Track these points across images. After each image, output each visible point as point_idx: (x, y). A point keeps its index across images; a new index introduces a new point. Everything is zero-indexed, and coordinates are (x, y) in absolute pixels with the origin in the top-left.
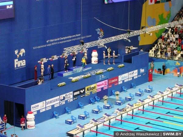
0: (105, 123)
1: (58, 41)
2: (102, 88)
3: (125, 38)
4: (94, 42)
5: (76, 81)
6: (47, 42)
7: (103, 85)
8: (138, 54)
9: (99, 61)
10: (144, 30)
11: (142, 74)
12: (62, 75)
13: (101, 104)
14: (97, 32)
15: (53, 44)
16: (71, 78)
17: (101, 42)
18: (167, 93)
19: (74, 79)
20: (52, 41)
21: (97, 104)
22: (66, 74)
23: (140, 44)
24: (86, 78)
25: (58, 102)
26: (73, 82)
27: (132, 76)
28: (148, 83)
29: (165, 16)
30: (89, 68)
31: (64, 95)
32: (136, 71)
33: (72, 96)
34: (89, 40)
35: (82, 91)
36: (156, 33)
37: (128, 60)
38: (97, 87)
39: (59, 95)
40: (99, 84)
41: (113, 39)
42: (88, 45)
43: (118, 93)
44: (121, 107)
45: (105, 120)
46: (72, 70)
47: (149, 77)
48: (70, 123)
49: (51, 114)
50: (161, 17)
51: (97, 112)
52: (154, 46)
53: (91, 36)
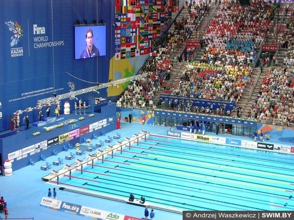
0: (78, 168)
1: (33, 94)
2: (74, 137)
3: (94, 90)
4: (66, 94)
5: (50, 130)
6: (22, 95)
7: (75, 133)
8: (106, 104)
9: (71, 112)
10: (111, 82)
11: (111, 123)
12: (36, 125)
13: (74, 151)
14: (68, 85)
15: (28, 97)
16: (45, 128)
17: (73, 94)
18: (133, 139)
19: (48, 129)
20: (26, 94)
21: (70, 151)
22: (40, 124)
23: (108, 96)
24: (59, 127)
25: (34, 150)
26: (47, 131)
27: (101, 124)
28: (116, 131)
30: (62, 119)
31: (39, 144)
32: (105, 120)
33: (46, 145)
34: (61, 93)
35: (56, 140)
36: (122, 85)
37: (98, 110)
38: (70, 135)
39: (34, 143)
40: (71, 132)
41: (84, 91)
42: (60, 97)
43: (89, 140)
44: (91, 153)
45: (78, 165)
46: (46, 120)
47: (117, 125)
48: (45, 169)
49: (27, 161)
50: (127, 71)
51: (70, 159)
52: (121, 97)
53: (63, 89)
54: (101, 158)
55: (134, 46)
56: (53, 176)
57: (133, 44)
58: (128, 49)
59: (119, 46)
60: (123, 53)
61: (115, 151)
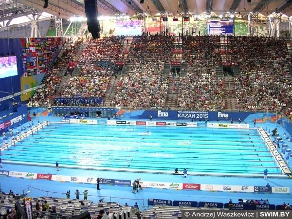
2: (1, 128)
3: (11, 98)
7: (2, 126)
10: (22, 92)
11: (24, 117)
13: (2, 138)
18: (40, 126)
23: (22, 100)
27: (19, 119)
28: (29, 122)
29: (34, 83)
32: (21, 116)
36: (29, 93)
37: (15, 110)
43: (11, 130)
45: (5, 146)
54: (20, 140)
55: (36, 68)
57: (34, 67)
58: (32, 70)
59: (26, 68)
60: (28, 73)
61: (28, 135)
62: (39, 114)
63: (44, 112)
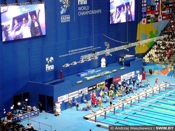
1: (77, 51)
3: (125, 48)
4: (102, 52)
5: (90, 80)
6: (69, 52)
8: (135, 59)
9: (106, 66)
10: (138, 42)
12: (80, 76)
14: (105, 44)
15: (73, 53)
16: (86, 78)
17: (108, 52)
18: (156, 88)
19: (88, 78)
20: (72, 51)
22: (82, 75)
23: (136, 53)
24: (97, 77)
25: (77, 95)
26: (88, 81)
27: (131, 76)
30: (99, 71)
31: (81, 90)
32: (134, 72)
33: (87, 91)
34: (99, 50)
35: (94, 87)
36: (148, 45)
37: (127, 64)
39: (78, 90)
41: (116, 49)
42: (98, 53)
46: (87, 72)
48: (86, 110)
50: (151, 33)
51: (105, 102)
52: (146, 54)
53: (100, 47)
54: (129, 102)
55: (158, 13)
56: (92, 116)
57: (157, 12)
58: (152, 16)
59: (145, 13)
60: (148, 19)
61: (141, 97)
62: (156, 71)
63: (164, 71)
